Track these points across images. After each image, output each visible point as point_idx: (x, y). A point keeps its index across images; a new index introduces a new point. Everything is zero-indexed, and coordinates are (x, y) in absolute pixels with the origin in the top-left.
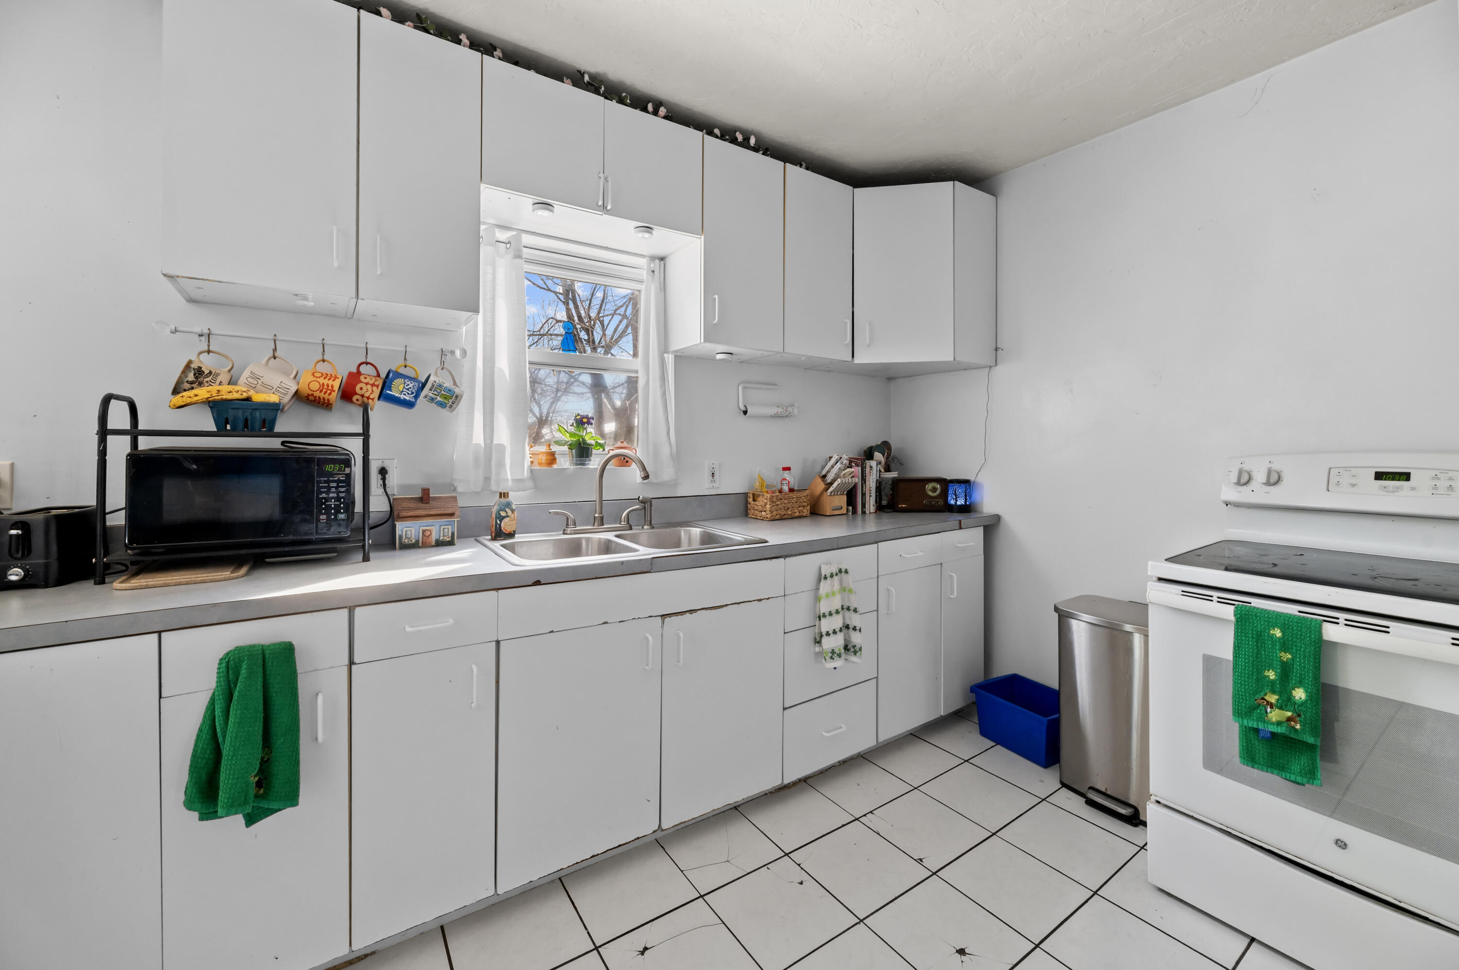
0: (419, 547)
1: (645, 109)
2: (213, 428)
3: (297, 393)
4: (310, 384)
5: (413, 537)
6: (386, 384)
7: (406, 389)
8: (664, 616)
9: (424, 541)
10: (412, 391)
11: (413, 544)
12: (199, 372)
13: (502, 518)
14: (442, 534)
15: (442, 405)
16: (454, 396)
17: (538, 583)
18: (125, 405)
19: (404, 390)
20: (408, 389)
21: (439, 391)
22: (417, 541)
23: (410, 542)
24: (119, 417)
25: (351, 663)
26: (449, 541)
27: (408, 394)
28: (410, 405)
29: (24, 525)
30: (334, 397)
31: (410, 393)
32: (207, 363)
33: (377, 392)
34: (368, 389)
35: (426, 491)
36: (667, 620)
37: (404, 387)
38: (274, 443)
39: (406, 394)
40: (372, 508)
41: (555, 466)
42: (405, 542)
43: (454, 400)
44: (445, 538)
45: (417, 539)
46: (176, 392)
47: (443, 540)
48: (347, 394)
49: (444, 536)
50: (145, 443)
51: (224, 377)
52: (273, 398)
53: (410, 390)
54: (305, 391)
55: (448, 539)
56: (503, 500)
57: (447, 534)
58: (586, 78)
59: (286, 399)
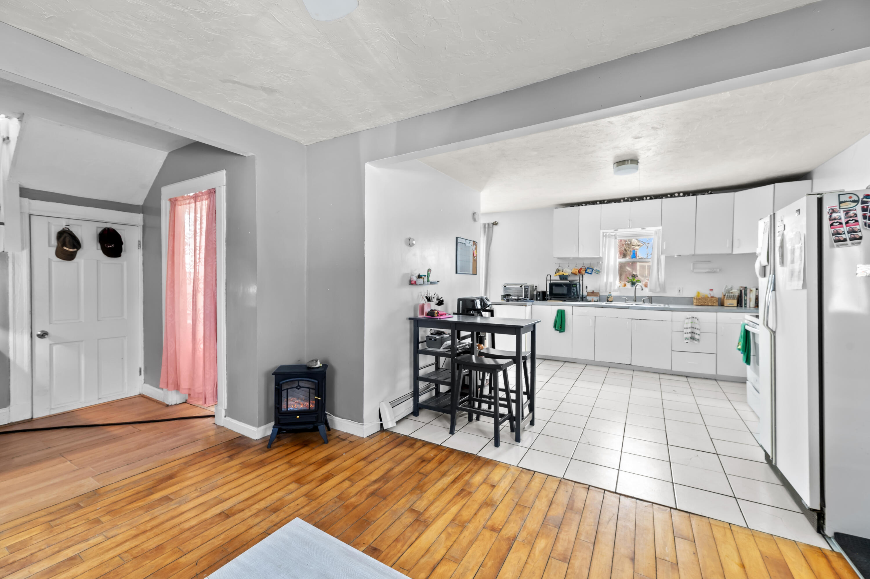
1: (643, 199)
2: (559, 279)
3: (572, 273)
4: (574, 271)
5: (590, 300)
6: (586, 270)
8: (632, 319)
9: (592, 301)
12: (558, 270)
13: (609, 298)
14: (595, 300)
15: (597, 273)
16: (600, 271)
17: (603, 307)
18: (550, 276)
21: (597, 270)
24: (549, 278)
25: (572, 315)
28: (591, 274)
29: (539, 292)
30: (577, 273)
31: (591, 271)
32: (560, 268)
33: (584, 271)
34: (583, 271)
35: (593, 291)
36: (633, 320)
38: (568, 282)
40: (584, 294)
41: (626, 287)
46: (556, 273)
48: (579, 272)
50: (552, 282)
51: (562, 271)
52: (567, 274)
54: (573, 272)
56: (610, 294)
58: (626, 199)
59: (570, 274)
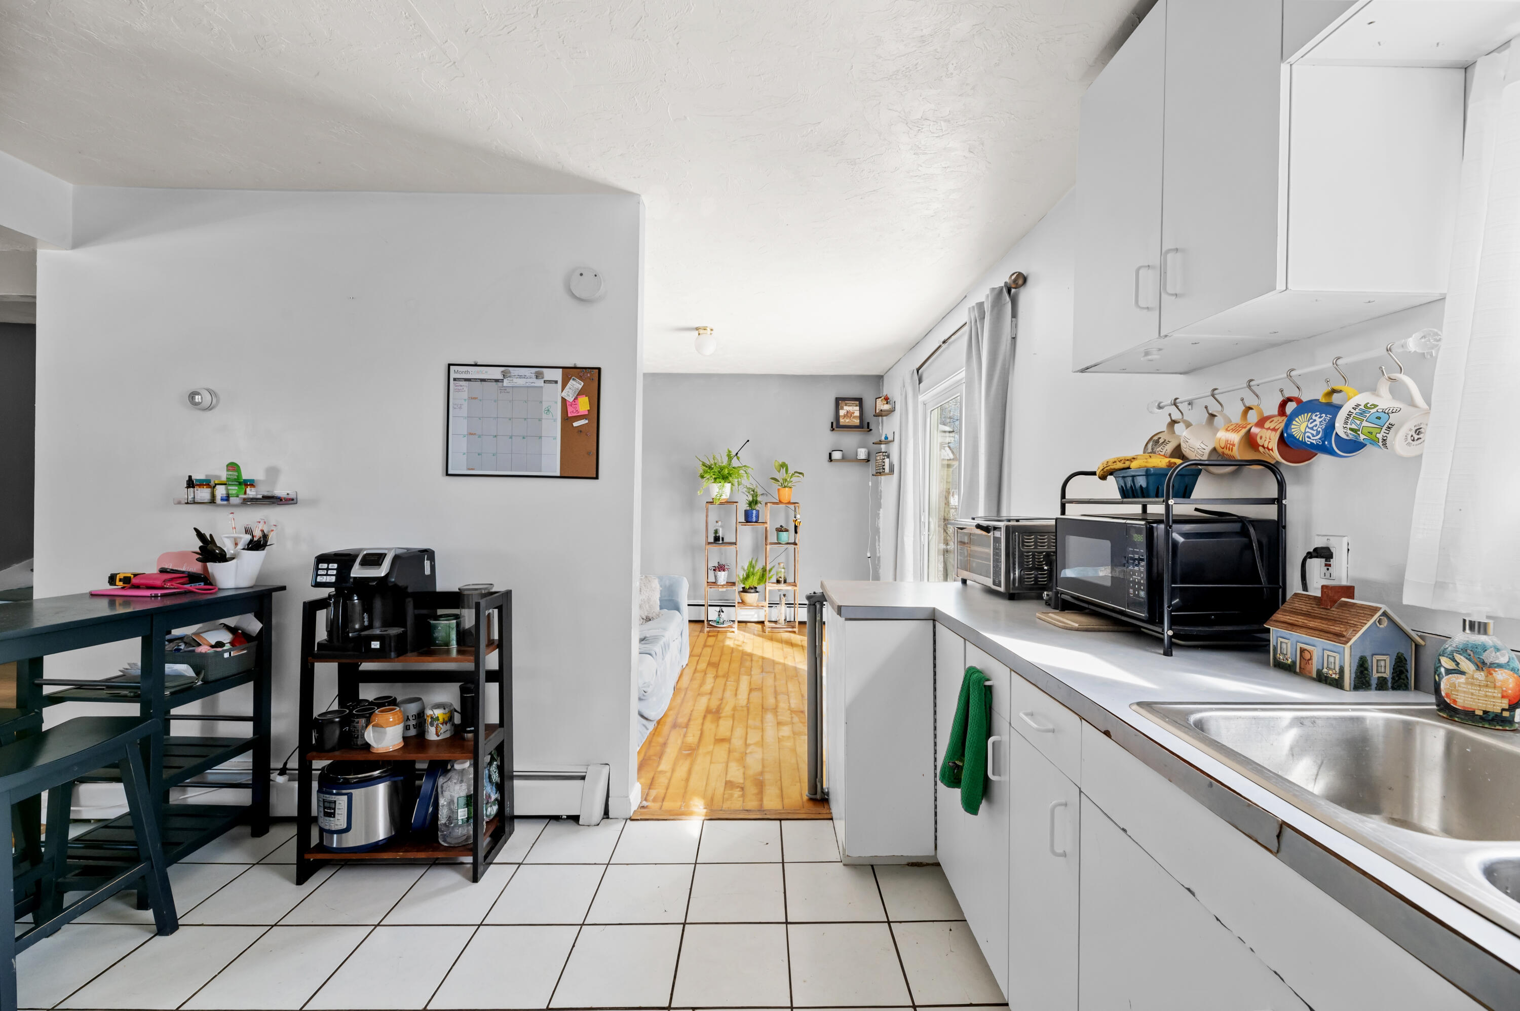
0: (1295, 673)
5: (1289, 655)
7: (1309, 428)
9: (1302, 667)
10: (1317, 430)
11: (1289, 665)
14: (1325, 665)
16: (1386, 426)
19: (1308, 430)
20: (1312, 428)
21: (1358, 422)
22: (1294, 663)
23: (1285, 661)
26: (1335, 679)
27: (1313, 436)
31: (1314, 433)
35: (1326, 589)
37: (1307, 426)
39: (1311, 436)
42: (1280, 658)
43: (1385, 435)
44: (1331, 672)
45: (1294, 659)
47: (1327, 674)
49: (1328, 668)
53: (1315, 428)
55: (1334, 676)
57: (1333, 667)
